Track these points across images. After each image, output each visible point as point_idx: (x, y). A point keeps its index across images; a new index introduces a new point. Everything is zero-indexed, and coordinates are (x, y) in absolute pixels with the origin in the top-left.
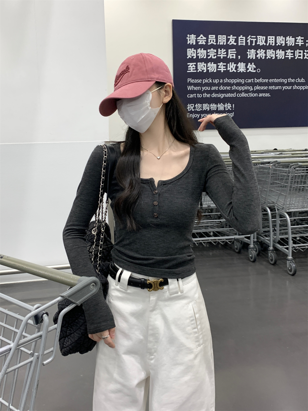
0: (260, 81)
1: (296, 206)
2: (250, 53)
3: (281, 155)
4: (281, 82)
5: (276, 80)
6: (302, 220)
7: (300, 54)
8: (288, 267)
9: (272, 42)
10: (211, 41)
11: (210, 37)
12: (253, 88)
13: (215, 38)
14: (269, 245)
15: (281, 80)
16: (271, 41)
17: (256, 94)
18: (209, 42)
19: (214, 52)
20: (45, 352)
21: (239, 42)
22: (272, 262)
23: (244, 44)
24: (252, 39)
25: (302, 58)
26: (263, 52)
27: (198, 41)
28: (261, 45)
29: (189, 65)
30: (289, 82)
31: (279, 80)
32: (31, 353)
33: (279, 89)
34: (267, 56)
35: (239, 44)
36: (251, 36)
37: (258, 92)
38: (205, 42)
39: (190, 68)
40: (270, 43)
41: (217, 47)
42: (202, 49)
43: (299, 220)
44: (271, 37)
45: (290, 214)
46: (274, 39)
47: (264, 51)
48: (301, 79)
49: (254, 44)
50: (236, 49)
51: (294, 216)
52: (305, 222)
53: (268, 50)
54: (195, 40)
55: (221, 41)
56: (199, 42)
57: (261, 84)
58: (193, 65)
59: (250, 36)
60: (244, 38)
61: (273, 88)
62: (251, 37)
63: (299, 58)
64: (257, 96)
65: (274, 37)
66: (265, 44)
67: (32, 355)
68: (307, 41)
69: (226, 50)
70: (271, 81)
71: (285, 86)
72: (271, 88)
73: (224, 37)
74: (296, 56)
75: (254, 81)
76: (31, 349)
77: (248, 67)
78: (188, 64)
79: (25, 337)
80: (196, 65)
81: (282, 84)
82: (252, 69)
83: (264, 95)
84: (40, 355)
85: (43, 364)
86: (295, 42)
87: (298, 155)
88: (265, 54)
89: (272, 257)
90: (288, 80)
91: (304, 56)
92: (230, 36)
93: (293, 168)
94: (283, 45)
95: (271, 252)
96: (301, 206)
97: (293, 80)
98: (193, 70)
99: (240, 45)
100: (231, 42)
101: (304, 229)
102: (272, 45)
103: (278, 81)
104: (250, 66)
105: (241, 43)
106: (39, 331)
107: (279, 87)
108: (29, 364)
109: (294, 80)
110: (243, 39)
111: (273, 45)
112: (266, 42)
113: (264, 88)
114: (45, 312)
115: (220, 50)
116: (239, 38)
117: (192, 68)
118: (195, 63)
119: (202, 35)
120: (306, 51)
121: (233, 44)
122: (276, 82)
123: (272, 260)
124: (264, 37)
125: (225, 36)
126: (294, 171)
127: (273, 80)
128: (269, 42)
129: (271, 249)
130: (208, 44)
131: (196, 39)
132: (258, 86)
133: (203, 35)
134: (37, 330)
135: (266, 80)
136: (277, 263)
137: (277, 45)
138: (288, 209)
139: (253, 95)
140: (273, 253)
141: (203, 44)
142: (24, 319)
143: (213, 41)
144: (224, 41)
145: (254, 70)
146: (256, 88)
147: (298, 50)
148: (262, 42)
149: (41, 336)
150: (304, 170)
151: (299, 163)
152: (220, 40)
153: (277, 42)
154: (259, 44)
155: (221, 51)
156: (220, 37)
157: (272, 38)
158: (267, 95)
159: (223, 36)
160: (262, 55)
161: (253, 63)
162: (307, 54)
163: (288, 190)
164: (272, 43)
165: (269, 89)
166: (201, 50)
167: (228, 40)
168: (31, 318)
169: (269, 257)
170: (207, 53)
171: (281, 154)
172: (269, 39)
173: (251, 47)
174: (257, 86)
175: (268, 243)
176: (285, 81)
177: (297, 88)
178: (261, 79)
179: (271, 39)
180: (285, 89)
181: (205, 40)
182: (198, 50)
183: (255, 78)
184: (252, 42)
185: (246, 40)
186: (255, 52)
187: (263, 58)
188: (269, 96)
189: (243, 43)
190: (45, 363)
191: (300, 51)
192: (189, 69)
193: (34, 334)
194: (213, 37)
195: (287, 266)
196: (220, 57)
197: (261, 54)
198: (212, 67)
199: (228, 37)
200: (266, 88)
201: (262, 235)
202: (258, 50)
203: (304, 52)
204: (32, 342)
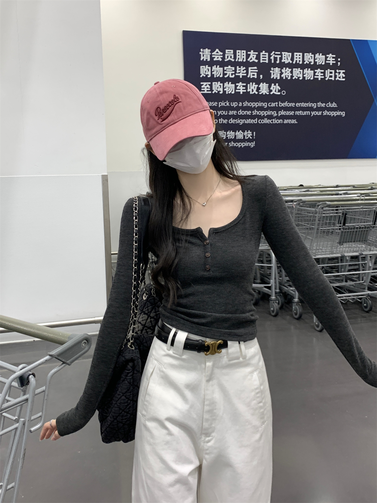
0: (285, 105)
1: (323, 252)
2: (274, 72)
3: (307, 193)
4: (309, 106)
5: (303, 105)
6: (332, 268)
7: (331, 75)
8: (315, 321)
9: (300, 59)
10: (228, 57)
11: (227, 52)
12: (277, 113)
13: (232, 53)
14: (294, 296)
15: (310, 105)
16: (298, 58)
17: (280, 120)
18: (226, 58)
19: (231, 70)
20: (33, 418)
21: (261, 59)
22: (297, 317)
23: (267, 62)
24: (276, 56)
25: (333, 79)
26: (288, 71)
27: (213, 56)
28: (287, 63)
29: (203, 85)
30: (318, 106)
31: (308, 104)
32: (16, 419)
33: (307, 114)
34: (294, 75)
35: (261, 61)
36: (275, 52)
37: (283, 117)
38: (221, 58)
39: (204, 88)
40: (296, 61)
41: (235, 64)
42: (218, 66)
43: (328, 268)
44: (298, 54)
45: (318, 260)
46: (301, 57)
47: (290, 70)
48: (332, 103)
49: (278, 62)
50: (257, 67)
51: (322, 263)
52: (335, 270)
53: (294, 69)
54: (209, 56)
55: (240, 57)
56: (214, 58)
57: (286, 109)
58: (208, 85)
59: (273, 52)
60: (267, 54)
61: (300, 114)
62: (274, 54)
63: (330, 78)
64: (282, 123)
65: (301, 54)
66: (291, 62)
67: (17, 421)
68: (339, 59)
69: (245, 67)
70: (298, 105)
71: (314, 111)
72: (298, 113)
73: (243, 53)
74: (326, 76)
75: (278, 104)
76: (16, 414)
77: (271, 89)
78: (202, 83)
79: (8, 401)
80: (211, 85)
81: (311, 109)
82: (275, 91)
83: (290, 122)
84: (27, 421)
85: (30, 431)
86: (326, 60)
87: (327, 192)
88: (291, 73)
89: (296, 310)
90: (317, 105)
91: (335, 76)
92: (250, 51)
93: (320, 207)
94: (312, 63)
95: (295, 304)
96: (330, 251)
97: (323, 105)
98: (207, 91)
99: (263, 62)
100: (251, 59)
101: (334, 278)
102: (299, 63)
103: (306, 106)
104: (274, 88)
105: (263, 60)
106: (24, 394)
107: (307, 113)
108: (13, 432)
109: (325, 105)
110: (265, 55)
111: (301, 63)
112: (292, 59)
113: (289, 114)
114: (31, 373)
115: (239, 67)
116: (261, 53)
117: (206, 88)
118: (210, 83)
119: (217, 50)
120: (338, 71)
121: (254, 61)
122: (304, 107)
123: (296, 314)
124: (290, 54)
125: (245, 51)
126: (322, 211)
127: (301, 104)
128: (295, 59)
129: (296, 302)
130: (225, 61)
131: (211, 54)
132: (283, 110)
133: (219, 50)
134: (22, 393)
135: (292, 104)
136: (303, 317)
137: (305, 63)
138: (314, 255)
139: (278, 121)
140: (299, 306)
141: (219, 61)
142: (7, 381)
143: (231, 57)
144: (243, 57)
145: (278, 92)
146: (280, 113)
147: (329, 70)
148: (287, 59)
149: (27, 400)
150: (333, 210)
151: (327, 202)
152: (239, 55)
153: (305, 60)
154: (284, 62)
155: (240, 69)
156: (239, 52)
157: (300, 55)
158: (294, 121)
159: (243, 51)
160: (288, 75)
161: (277, 84)
162: (339, 74)
163: (315, 233)
164: (300, 61)
165: (296, 114)
166: (216, 67)
167: (248, 56)
168: (16, 379)
169: (293, 310)
170: (224, 70)
171: (308, 191)
172: (295, 56)
173: (275, 65)
174: (281, 111)
175: (293, 294)
176: (314, 105)
177: (328, 114)
178: (286, 103)
179: (298, 57)
180: (314, 115)
181: (221, 55)
182: (213, 67)
183: (280, 102)
184: (275, 59)
185: (270, 56)
186: (279, 71)
187: (289, 78)
188: (296, 122)
189: (265, 60)
190: (32, 429)
191: (331, 71)
192: (202, 89)
193: (19, 397)
194: (231, 52)
195: (313, 321)
196: (239, 76)
197: (287, 73)
198: (230, 88)
199: (249, 53)
200: (292, 113)
201: (286, 285)
202: (283, 69)
203: (336, 72)
204: (17, 407)
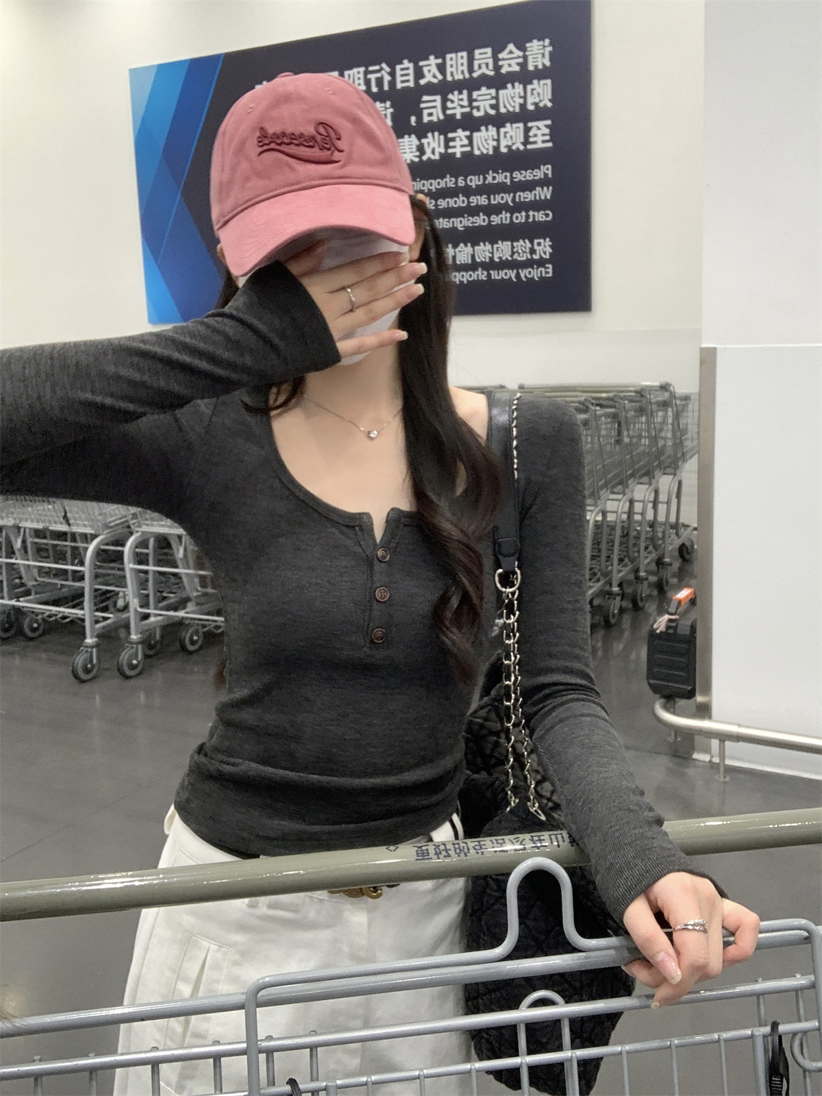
41: (471, 85)
55: (454, 70)
80: (527, 130)
105: (403, 82)
184: (380, 82)
198: (484, 141)
